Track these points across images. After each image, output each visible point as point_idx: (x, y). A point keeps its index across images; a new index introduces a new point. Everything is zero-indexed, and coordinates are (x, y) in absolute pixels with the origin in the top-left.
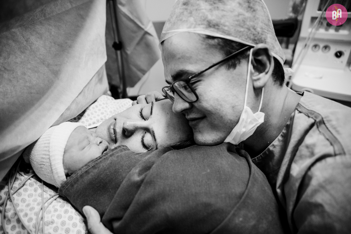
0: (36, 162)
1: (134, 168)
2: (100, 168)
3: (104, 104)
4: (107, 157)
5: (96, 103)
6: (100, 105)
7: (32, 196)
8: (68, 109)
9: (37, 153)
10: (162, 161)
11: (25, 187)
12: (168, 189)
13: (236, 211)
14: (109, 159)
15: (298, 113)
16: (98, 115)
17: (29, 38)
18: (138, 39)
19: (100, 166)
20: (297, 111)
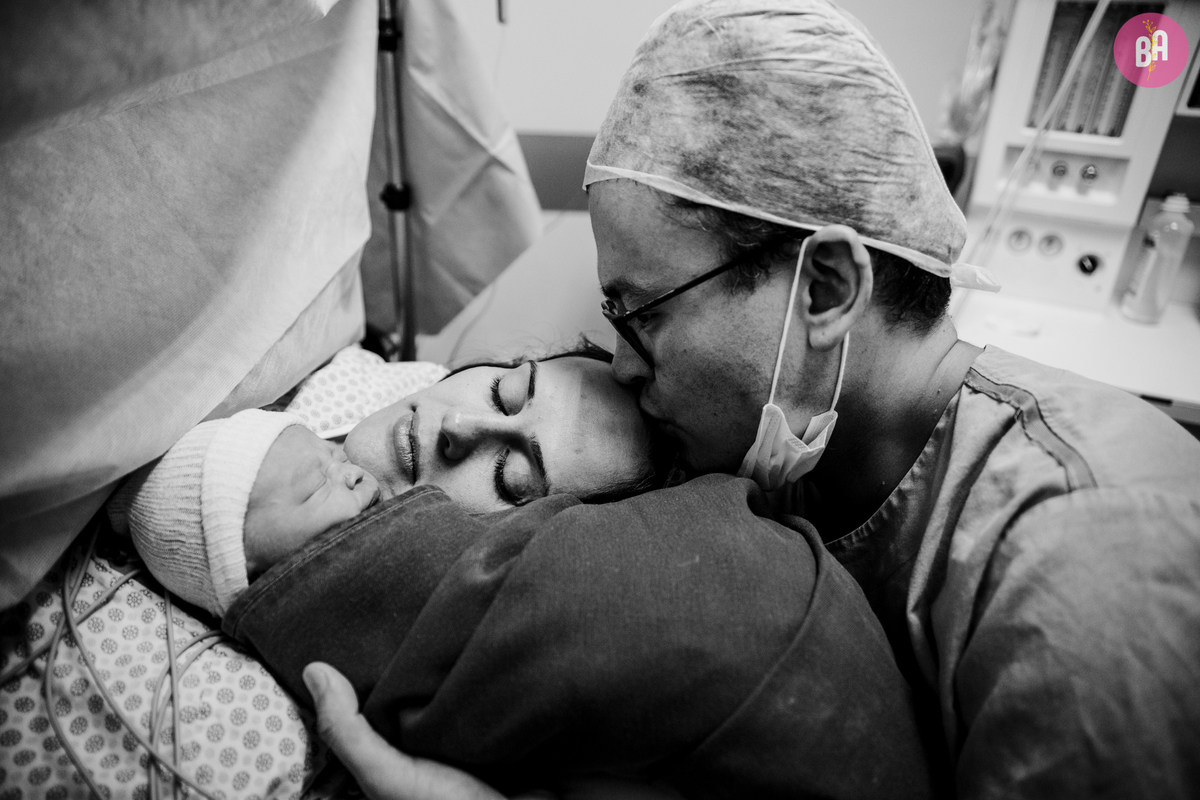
0: (154, 532)
1: (472, 547)
2: (363, 548)
3: (354, 370)
4: (384, 518)
5: (330, 367)
6: (344, 374)
7: (137, 633)
8: (254, 373)
9: (161, 504)
10: (557, 529)
11: (112, 605)
12: (575, 608)
13: (776, 675)
14: (393, 523)
15: (970, 393)
16: (339, 404)
17: (149, 146)
18: (465, 179)
19: (363, 543)
20: (965, 389)
